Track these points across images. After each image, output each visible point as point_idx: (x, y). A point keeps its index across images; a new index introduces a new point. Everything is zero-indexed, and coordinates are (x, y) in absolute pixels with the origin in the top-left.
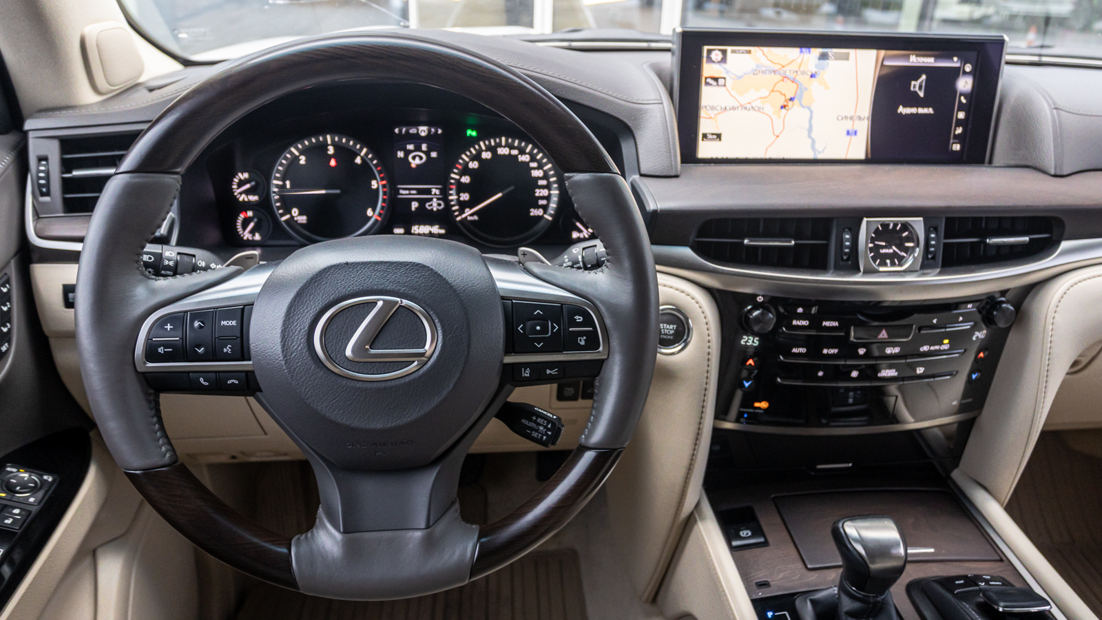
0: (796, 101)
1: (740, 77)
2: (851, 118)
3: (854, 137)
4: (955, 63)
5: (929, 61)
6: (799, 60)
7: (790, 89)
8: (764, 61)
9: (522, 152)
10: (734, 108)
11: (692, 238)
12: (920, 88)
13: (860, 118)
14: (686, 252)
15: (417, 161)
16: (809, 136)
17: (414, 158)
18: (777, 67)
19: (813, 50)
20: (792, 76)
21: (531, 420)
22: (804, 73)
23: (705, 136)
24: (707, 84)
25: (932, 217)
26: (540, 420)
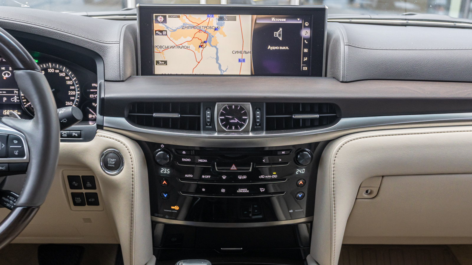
0: (208, 43)
1: (175, 30)
2: (241, 52)
3: (243, 63)
4: (299, 21)
5: (283, 21)
6: (207, 21)
7: (203, 37)
8: (187, 21)
9: (61, 71)
10: (172, 47)
11: (126, 113)
12: (279, 35)
13: (246, 52)
14: (123, 120)
15: (7, 76)
16: (217, 62)
17: (5, 74)
18: (195, 25)
19: (214, 15)
20: (204, 29)
22: (210, 28)
23: (158, 62)
24: (157, 34)
25: (257, 103)
26: (11, 198)
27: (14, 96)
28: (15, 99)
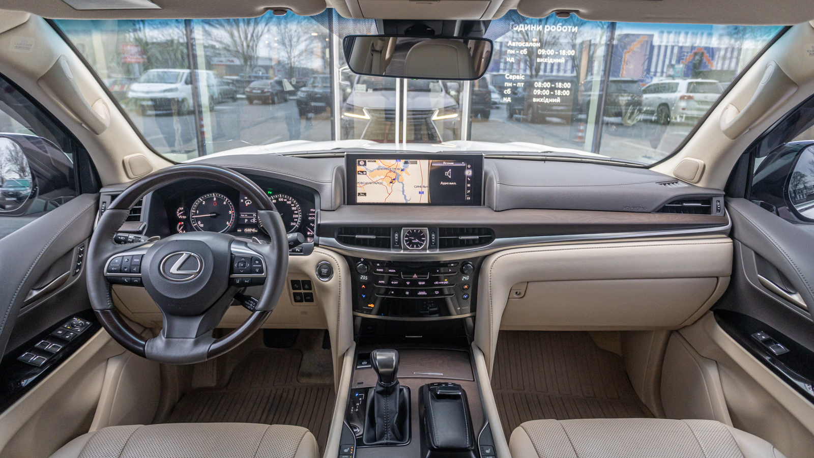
0: (396, 180)
1: (372, 171)
2: (421, 187)
3: (422, 195)
4: (463, 164)
5: (452, 164)
6: (396, 164)
7: (393, 176)
8: (381, 164)
9: (288, 200)
10: (370, 183)
11: (336, 234)
12: (449, 174)
13: (424, 187)
14: (333, 240)
15: (248, 203)
16: (403, 194)
17: (247, 202)
18: (387, 167)
19: (401, 160)
20: (394, 170)
21: (248, 302)
22: (398, 169)
23: (359, 194)
24: (359, 174)
25: (432, 228)
26: (251, 302)
27: (253, 218)
28: (254, 221)
